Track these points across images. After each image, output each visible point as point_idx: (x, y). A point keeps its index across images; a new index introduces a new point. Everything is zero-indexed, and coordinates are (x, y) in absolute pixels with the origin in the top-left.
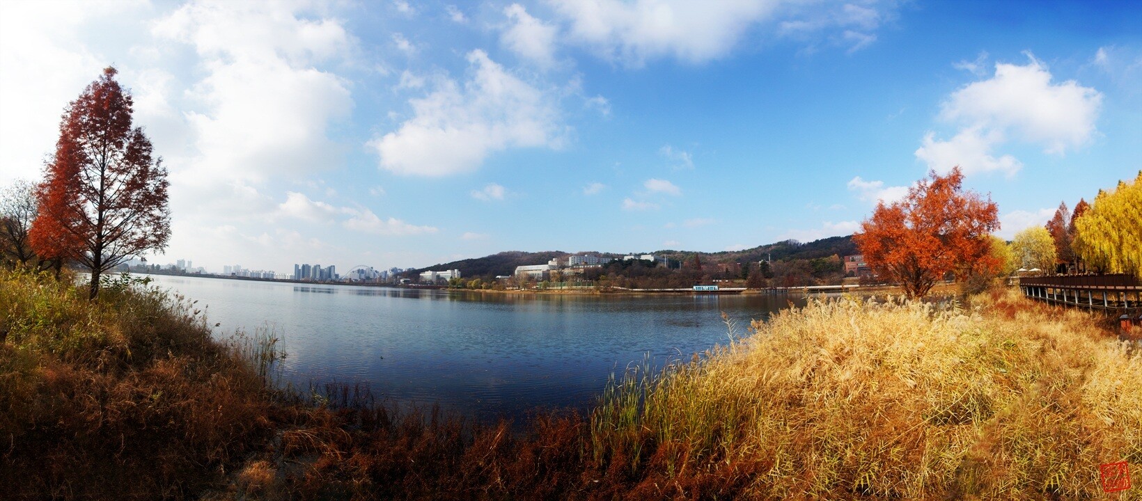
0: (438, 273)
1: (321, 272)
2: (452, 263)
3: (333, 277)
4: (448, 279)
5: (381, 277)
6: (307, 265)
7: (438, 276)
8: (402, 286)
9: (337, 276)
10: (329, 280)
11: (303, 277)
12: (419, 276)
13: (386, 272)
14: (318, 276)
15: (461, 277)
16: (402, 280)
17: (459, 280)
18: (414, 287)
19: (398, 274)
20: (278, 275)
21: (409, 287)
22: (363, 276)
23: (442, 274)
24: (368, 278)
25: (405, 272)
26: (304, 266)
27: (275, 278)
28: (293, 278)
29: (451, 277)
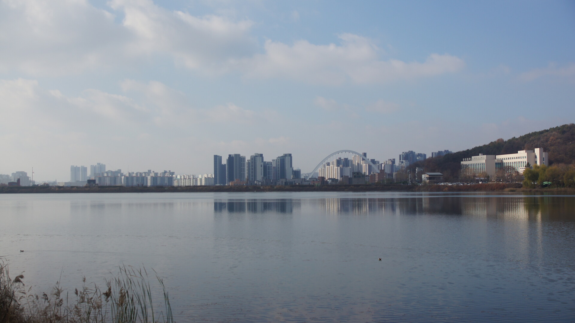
0: (499, 157)
1: (266, 167)
2: (529, 136)
3: (290, 177)
4: (521, 170)
5: (382, 171)
6: (237, 156)
7: (500, 165)
8: (427, 188)
9: (297, 173)
10: (281, 182)
11: (231, 179)
12: (460, 167)
13: (393, 161)
14: (260, 176)
15: (550, 163)
16: (424, 176)
17: (544, 169)
18: (451, 189)
19: (417, 164)
20: (180, 179)
21: (439, 189)
22: (348, 173)
23: (508, 159)
24: (358, 174)
25: (430, 160)
26: (231, 158)
27: (175, 184)
28: (212, 183)
29: (528, 165)
